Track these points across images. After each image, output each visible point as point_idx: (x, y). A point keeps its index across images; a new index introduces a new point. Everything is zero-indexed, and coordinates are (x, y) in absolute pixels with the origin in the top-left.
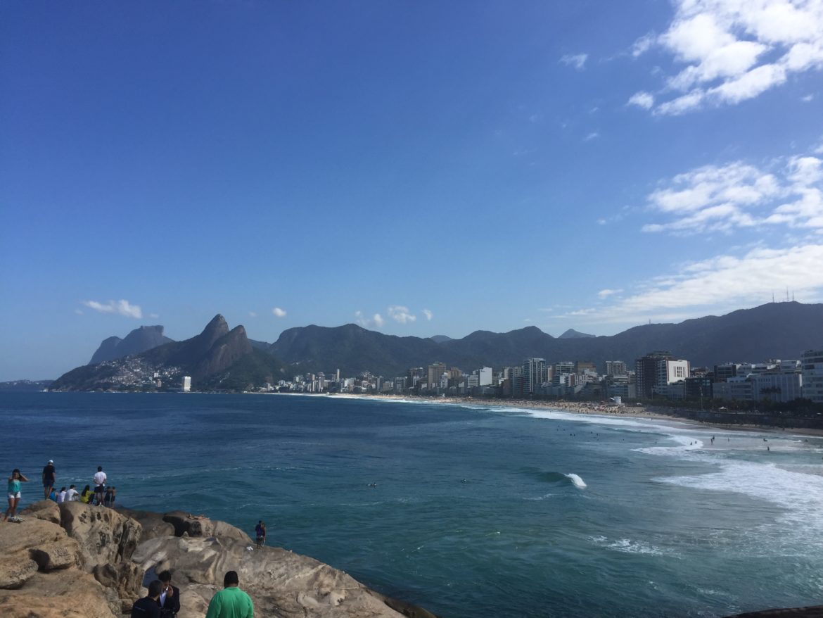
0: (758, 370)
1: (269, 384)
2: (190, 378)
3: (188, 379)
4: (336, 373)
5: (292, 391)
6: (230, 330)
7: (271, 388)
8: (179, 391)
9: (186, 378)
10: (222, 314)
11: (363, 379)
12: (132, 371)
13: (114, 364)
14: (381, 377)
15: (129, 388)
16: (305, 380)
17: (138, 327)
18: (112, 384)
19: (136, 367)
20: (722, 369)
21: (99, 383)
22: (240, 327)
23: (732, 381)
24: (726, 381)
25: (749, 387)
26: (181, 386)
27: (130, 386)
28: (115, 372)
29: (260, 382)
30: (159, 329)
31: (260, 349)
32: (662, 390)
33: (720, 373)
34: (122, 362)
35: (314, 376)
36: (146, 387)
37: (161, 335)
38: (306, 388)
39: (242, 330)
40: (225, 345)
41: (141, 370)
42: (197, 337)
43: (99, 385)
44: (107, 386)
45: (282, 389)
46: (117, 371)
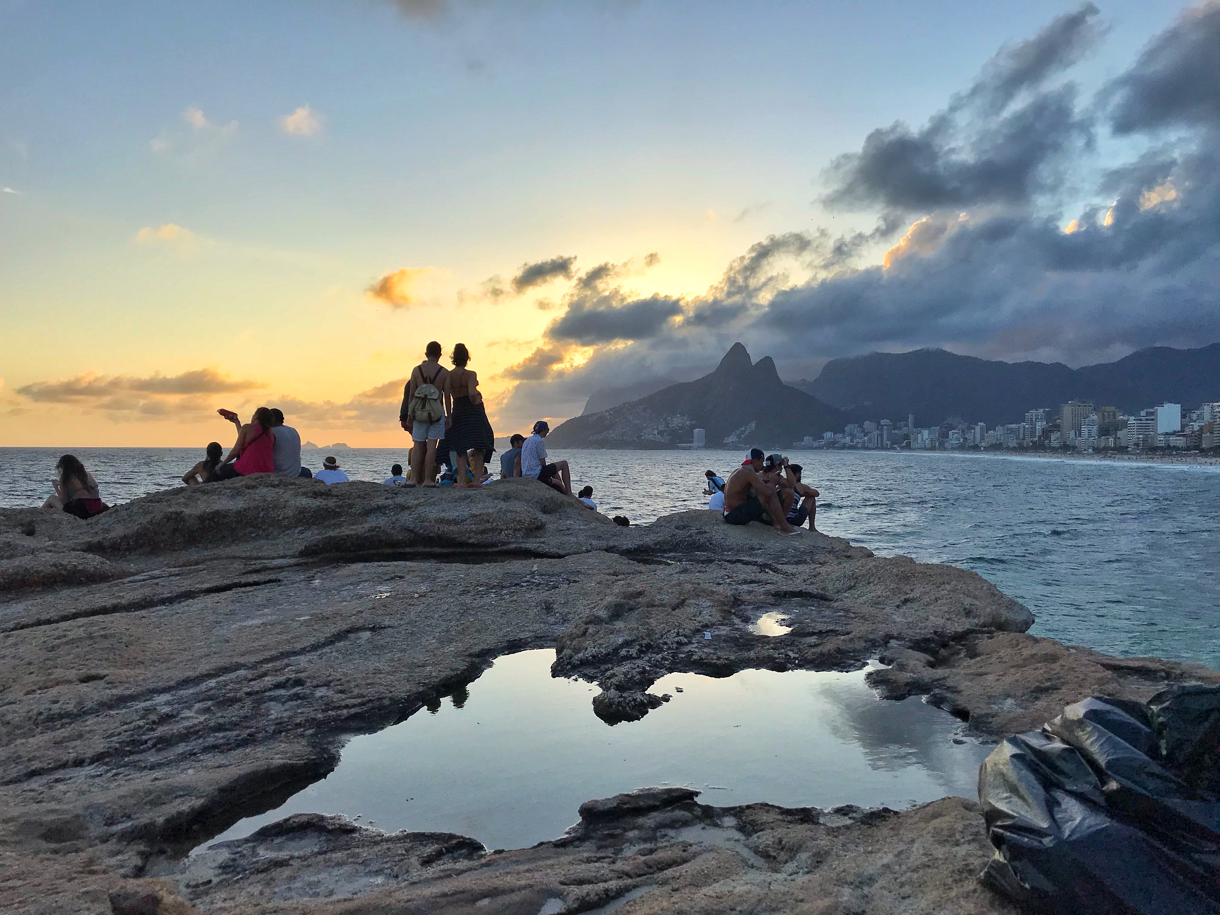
1: (810, 438)
3: (700, 432)
4: (908, 421)
6: (754, 363)
9: (698, 430)
11: (951, 427)
13: (610, 415)
14: (982, 424)
16: (862, 431)
35: (875, 425)
45: (829, 445)
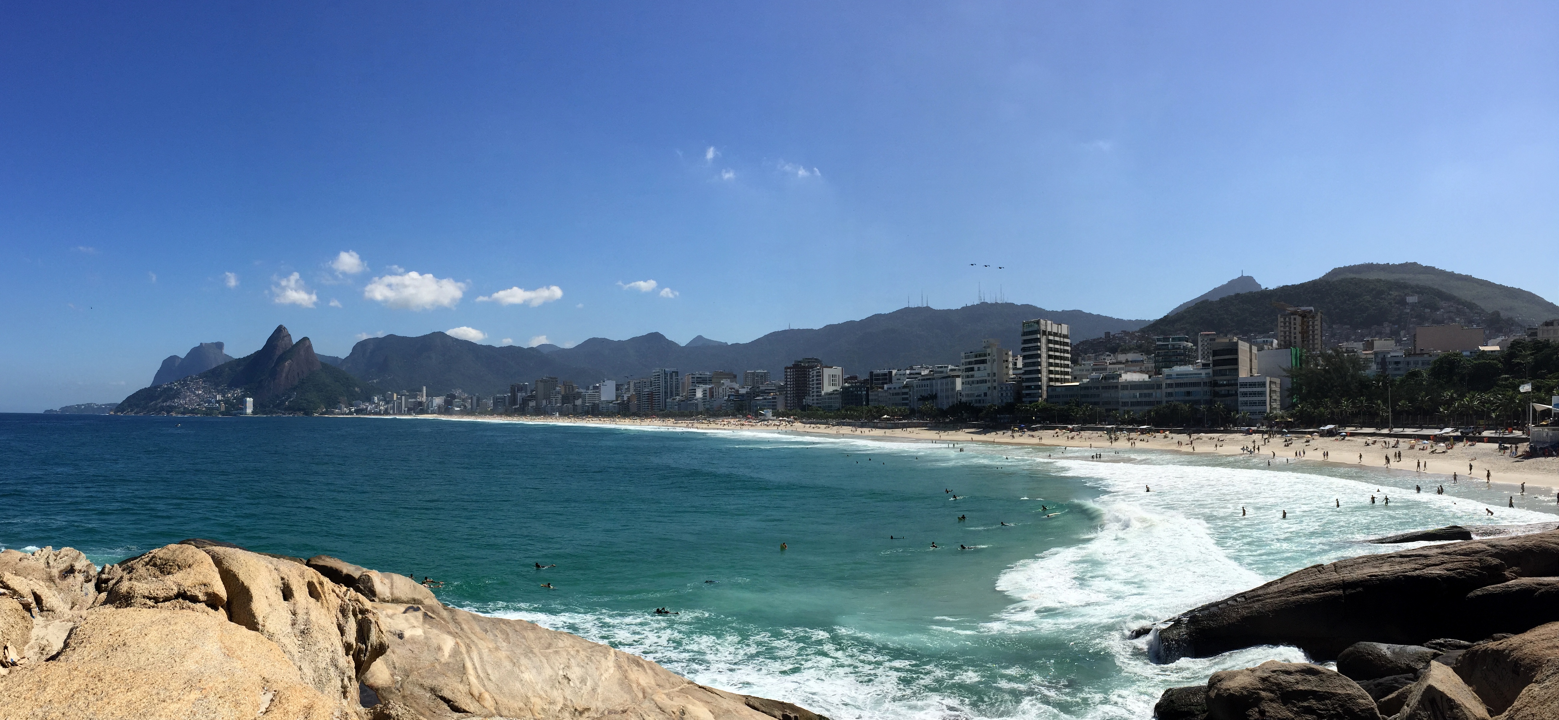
0: (912, 376)
1: (343, 406)
2: (252, 399)
3: (250, 400)
4: (421, 391)
5: (370, 413)
6: (294, 343)
7: (347, 410)
8: (241, 414)
9: (248, 399)
10: (285, 325)
12: (194, 393)
13: (176, 386)
14: (477, 394)
15: (193, 411)
16: (385, 400)
17: (198, 345)
18: (175, 407)
19: (198, 389)
20: (878, 375)
21: (162, 406)
22: (305, 339)
23: (890, 388)
24: (883, 388)
25: (906, 393)
26: (242, 409)
27: (192, 409)
28: (177, 394)
29: (332, 403)
30: (220, 346)
31: (330, 365)
32: (815, 401)
33: (876, 380)
34: (185, 384)
35: (395, 395)
36: (210, 411)
37: (222, 352)
38: (386, 409)
39: (307, 342)
40: (289, 361)
41: (203, 392)
42: (258, 353)
43: (162, 409)
44: (170, 409)
45: (358, 412)
46: (179, 394)
